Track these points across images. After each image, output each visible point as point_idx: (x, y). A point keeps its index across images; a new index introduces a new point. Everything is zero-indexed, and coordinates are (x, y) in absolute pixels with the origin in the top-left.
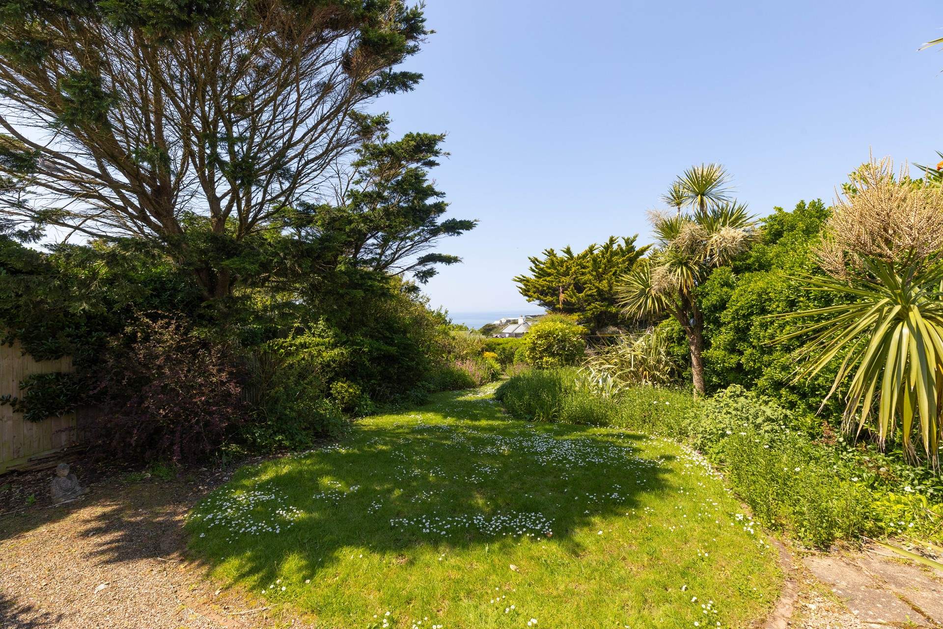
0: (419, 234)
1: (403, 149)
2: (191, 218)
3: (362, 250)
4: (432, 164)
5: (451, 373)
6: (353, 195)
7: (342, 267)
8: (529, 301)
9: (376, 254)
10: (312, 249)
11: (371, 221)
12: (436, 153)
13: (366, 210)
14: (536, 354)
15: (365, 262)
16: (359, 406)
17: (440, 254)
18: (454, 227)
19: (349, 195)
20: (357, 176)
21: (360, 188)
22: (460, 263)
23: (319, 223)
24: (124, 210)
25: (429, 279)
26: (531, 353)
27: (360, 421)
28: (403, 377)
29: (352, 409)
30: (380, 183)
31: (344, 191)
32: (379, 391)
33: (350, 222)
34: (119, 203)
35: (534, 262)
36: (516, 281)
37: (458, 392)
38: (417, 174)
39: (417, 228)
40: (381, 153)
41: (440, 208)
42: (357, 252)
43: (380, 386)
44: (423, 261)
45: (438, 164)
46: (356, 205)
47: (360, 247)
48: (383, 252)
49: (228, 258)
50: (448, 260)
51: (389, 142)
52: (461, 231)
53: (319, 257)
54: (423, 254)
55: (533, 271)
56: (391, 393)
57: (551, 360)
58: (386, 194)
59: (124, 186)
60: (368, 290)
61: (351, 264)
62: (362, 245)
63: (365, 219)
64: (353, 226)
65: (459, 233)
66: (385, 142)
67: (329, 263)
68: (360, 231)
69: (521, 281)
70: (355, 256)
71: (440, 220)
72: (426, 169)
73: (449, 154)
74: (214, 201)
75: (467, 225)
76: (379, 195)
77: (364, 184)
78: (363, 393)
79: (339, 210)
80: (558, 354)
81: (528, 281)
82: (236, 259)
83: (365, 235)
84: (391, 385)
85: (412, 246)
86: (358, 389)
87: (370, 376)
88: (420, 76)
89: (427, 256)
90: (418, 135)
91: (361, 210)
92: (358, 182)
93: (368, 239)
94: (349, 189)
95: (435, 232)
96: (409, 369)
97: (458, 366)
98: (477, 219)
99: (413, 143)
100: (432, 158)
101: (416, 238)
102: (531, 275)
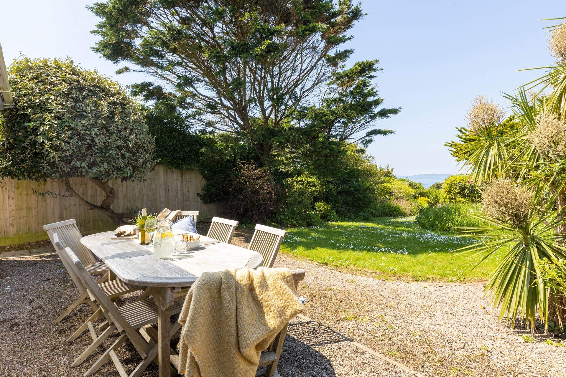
0: (364, 119)
1: (353, 73)
2: (254, 119)
3: (332, 130)
4: (372, 77)
5: (389, 206)
6: (327, 100)
7: (321, 139)
8: (458, 161)
9: (340, 132)
10: (307, 131)
11: (336, 114)
12: (374, 70)
13: (334, 108)
14: (452, 195)
15: (333, 136)
16: (330, 216)
17: (380, 130)
18: (384, 114)
19: (325, 101)
20: (329, 91)
21: (330, 97)
22: (394, 134)
23: (310, 117)
24: (228, 118)
25: (369, 145)
26: (448, 194)
27: (330, 222)
28: (356, 204)
29: (325, 217)
30: (341, 93)
31: (322, 97)
32: (341, 210)
33: (325, 115)
34: (227, 115)
35: (461, 131)
36: (446, 145)
37: (393, 217)
38: (364, 82)
39: (363, 116)
40: (342, 77)
41: (377, 103)
42: (330, 131)
43: (342, 207)
44: (369, 134)
45: (376, 77)
46: (329, 106)
47: (331, 128)
48: (345, 130)
49: (273, 137)
50: (385, 133)
51: (346, 70)
52: (389, 115)
53: (309, 135)
54: (369, 130)
55: (461, 138)
56: (348, 212)
57: (463, 200)
58: (344, 98)
59: (230, 108)
60: (332, 150)
61: (326, 138)
62: (332, 127)
63: (333, 113)
64: (326, 118)
65: (388, 117)
66: (344, 70)
67: (314, 137)
68: (330, 119)
69: (451, 145)
70: (328, 133)
71: (377, 110)
72: (369, 80)
73: (382, 69)
74: (264, 111)
75: (395, 111)
76: (341, 100)
77: (333, 94)
78: (332, 210)
79: (319, 109)
80: (469, 196)
81: (456, 145)
82: (276, 137)
83: (334, 121)
84: (348, 208)
85: (361, 126)
86: (329, 207)
87: (336, 202)
88: (352, 51)
89: (372, 131)
90: (363, 62)
91: (331, 108)
92: (329, 94)
93: (336, 123)
94: (325, 98)
95: (374, 117)
96: (360, 199)
97: (395, 202)
98: (401, 107)
99: (360, 68)
100: (372, 74)
101: (362, 122)
102: (458, 141)
